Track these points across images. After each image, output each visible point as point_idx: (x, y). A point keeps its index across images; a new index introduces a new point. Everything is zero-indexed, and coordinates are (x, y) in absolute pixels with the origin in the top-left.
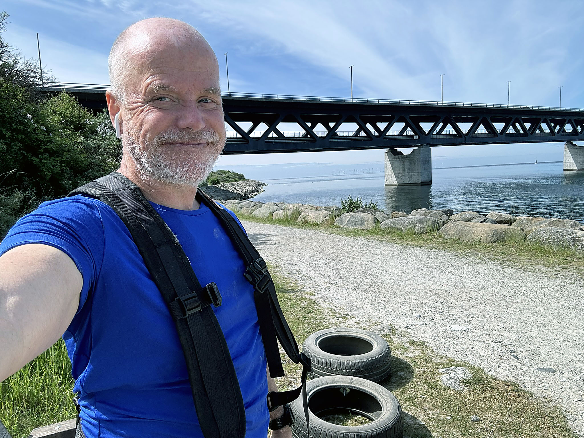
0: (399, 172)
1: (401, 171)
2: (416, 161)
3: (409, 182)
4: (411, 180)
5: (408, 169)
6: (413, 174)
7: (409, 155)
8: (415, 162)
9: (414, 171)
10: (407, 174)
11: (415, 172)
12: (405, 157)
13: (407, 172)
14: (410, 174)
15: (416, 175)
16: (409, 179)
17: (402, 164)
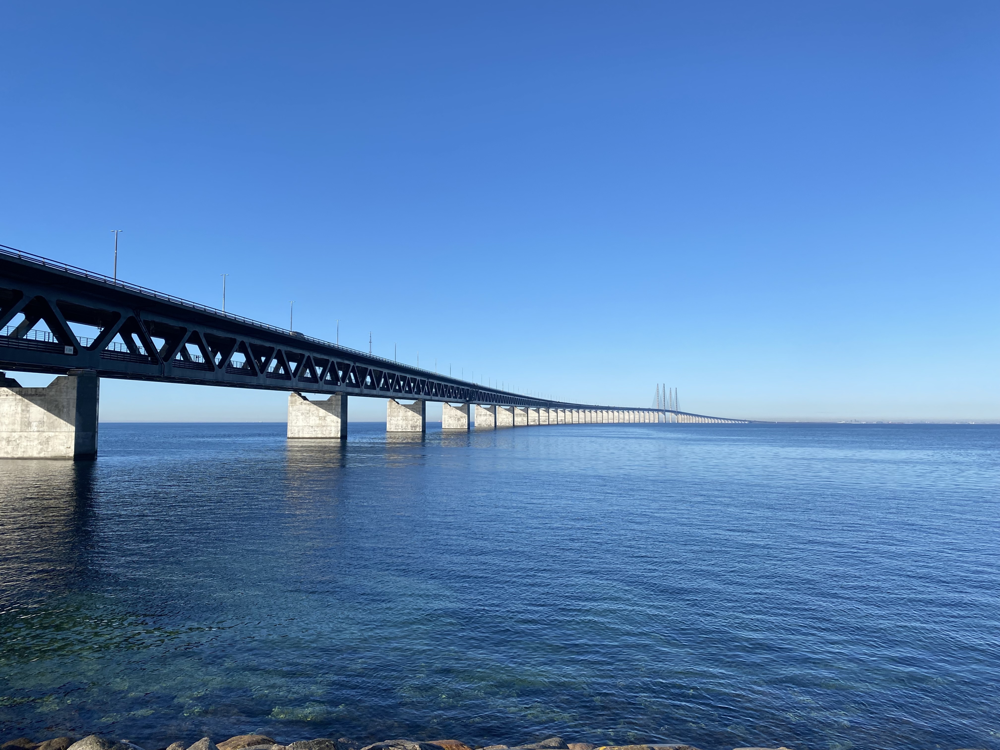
0: (11, 427)
1: (17, 427)
2: (65, 404)
3: (39, 453)
4: (47, 448)
5: (40, 421)
6: (53, 434)
7: (43, 388)
8: (61, 406)
9: (56, 428)
10: (37, 434)
11: (58, 430)
12: (33, 393)
13: (36, 429)
14: (46, 434)
15: (61, 437)
16: (40, 447)
17: (23, 411)
